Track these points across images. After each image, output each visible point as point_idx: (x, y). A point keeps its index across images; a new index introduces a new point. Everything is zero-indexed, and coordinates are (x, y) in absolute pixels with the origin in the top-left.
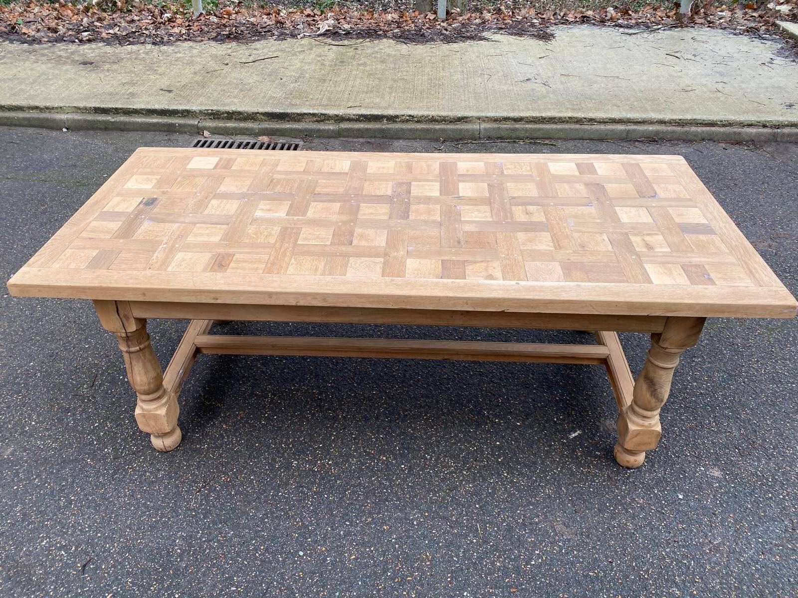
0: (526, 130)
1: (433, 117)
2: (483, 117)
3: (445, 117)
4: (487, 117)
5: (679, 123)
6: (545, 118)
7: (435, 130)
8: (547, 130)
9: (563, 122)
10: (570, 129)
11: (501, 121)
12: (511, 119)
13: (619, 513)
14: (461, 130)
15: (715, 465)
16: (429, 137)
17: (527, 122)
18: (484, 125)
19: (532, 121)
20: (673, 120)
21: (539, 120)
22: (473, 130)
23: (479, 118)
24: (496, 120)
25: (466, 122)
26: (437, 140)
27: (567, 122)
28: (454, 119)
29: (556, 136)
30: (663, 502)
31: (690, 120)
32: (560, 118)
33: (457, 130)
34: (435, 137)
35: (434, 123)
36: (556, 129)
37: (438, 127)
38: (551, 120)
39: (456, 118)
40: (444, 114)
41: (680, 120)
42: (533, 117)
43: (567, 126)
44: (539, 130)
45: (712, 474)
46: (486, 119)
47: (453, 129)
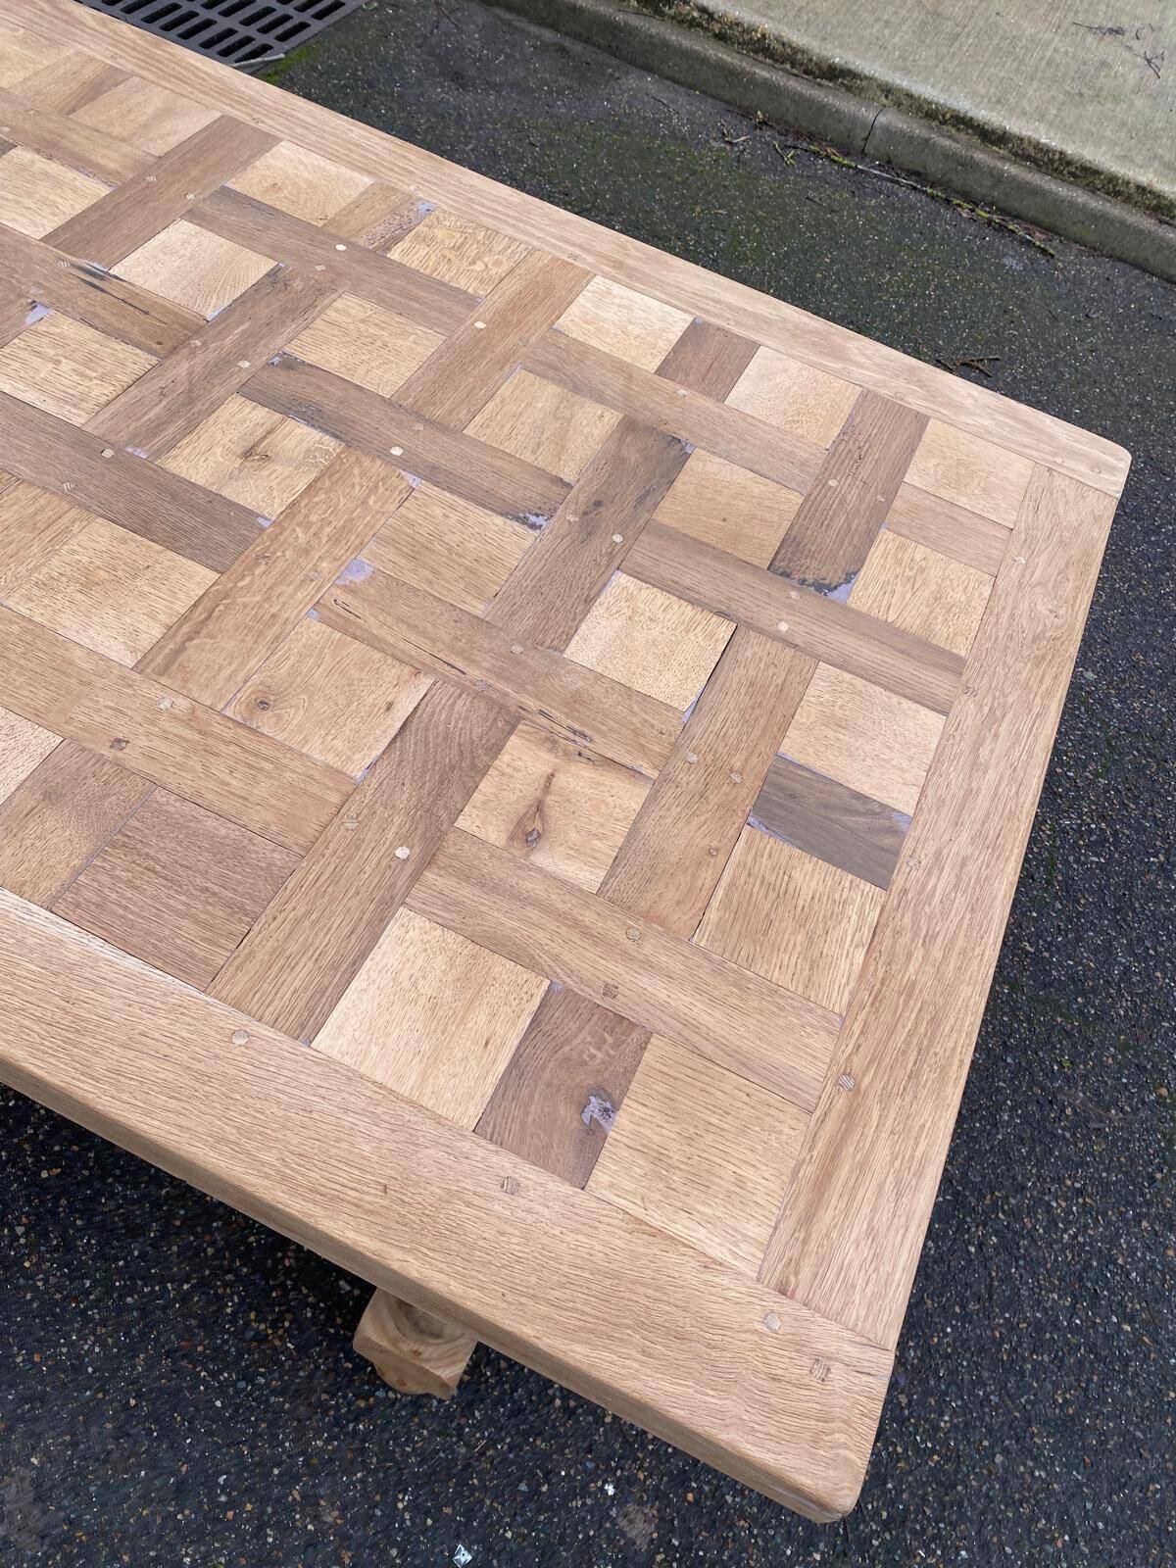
0: (998, 178)
1: (764, 36)
2: (900, 90)
3: (796, 50)
4: (909, 96)
6: (1069, 163)
7: (752, 80)
8: (1058, 202)
9: (1117, 194)
10: (1123, 222)
11: (944, 122)
12: (972, 127)
13: (231, 1526)
14: (822, 107)
15: (658, 1495)
16: (728, 95)
17: (1016, 154)
18: (891, 119)
19: (1028, 158)
21: (1051, 161)
22: (854, 120)
23: (887, 90)
24: (932, 114)
25: (849, 89)
26: (746, 113)
27: (1128, 199)
28: (818, 65)
29: (1075, 230)
30: (394, 1552)
32: (1112, 179)
33: (810, 103)
34: (746, 102)
35: (760, 57)
36: (1084, 208)
37: (762, 73)
38: (1086, 175)
39: (825, 67)
40: (797, 38)
42: (1038, 146)
43: (1116, 210)
44: (1036, 192)
45: (623, 1523)
46: (906, 102)
47: (801, 95)
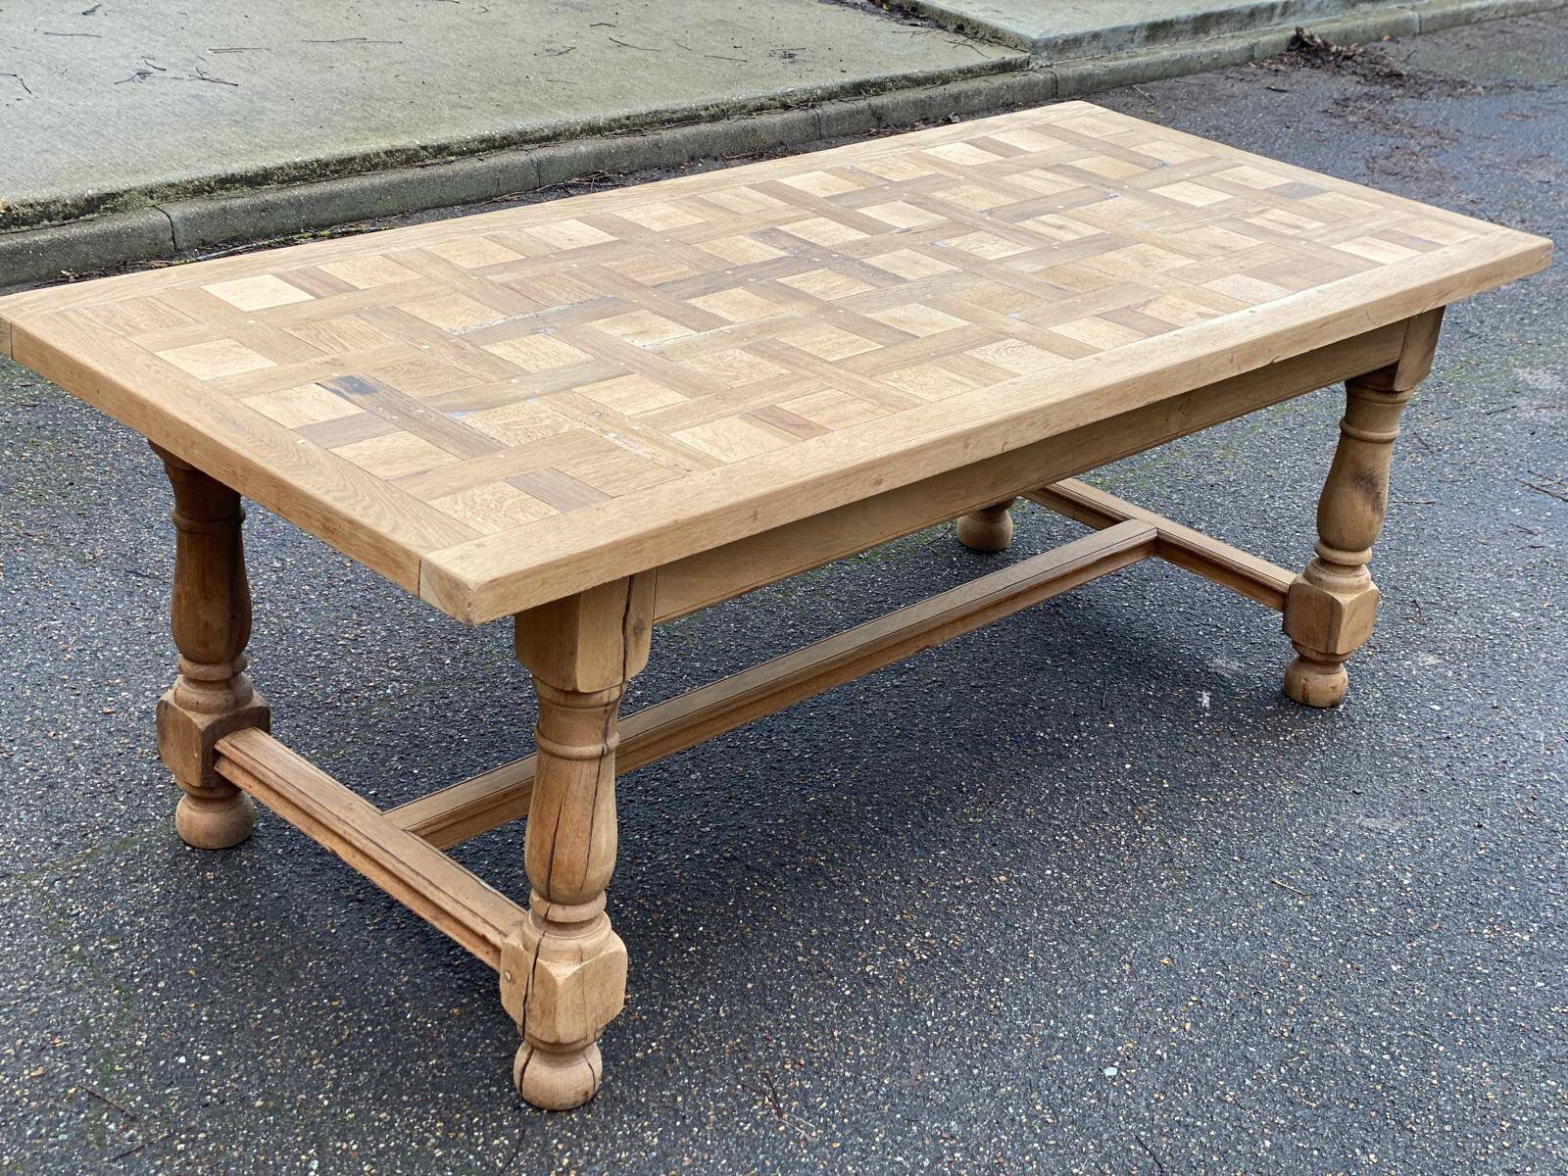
0: (298, 204)
1: (9, 209)
2: (160, 186)
3: (46, 205)
4: (171, 186)
5: (627, 126)
6: (327, 165)
7: (38, 248)
8: (352, 195)
9: (375, 167)
10: (406, 181)
11: (212, 190)
12: (237, 181)
14: (117, 235)
16: (22, 276)
17: (284, 182)
18: (178, 211)
19: (295, 179)
20: (615, 120)
21: (314, 171)
22: (153, 229)
23: (150, 193)
24: (198, 190)
25: (114, 210)
26: (54, 279)
27: (385, 166)
28: (75, 206)
29: (378, 208)
31: (647, 115)
32: (366, 158)
33: (105, 237)
34: (44, 271)
35: (18, 228)
36: (374, 189)
37: (42, 237)
38: (345, 167)
40: (39, 195)
41: (628, 118)
42: (297, 167)
44: (332, 197)
46: (171, 192)
47: (91, 236)
